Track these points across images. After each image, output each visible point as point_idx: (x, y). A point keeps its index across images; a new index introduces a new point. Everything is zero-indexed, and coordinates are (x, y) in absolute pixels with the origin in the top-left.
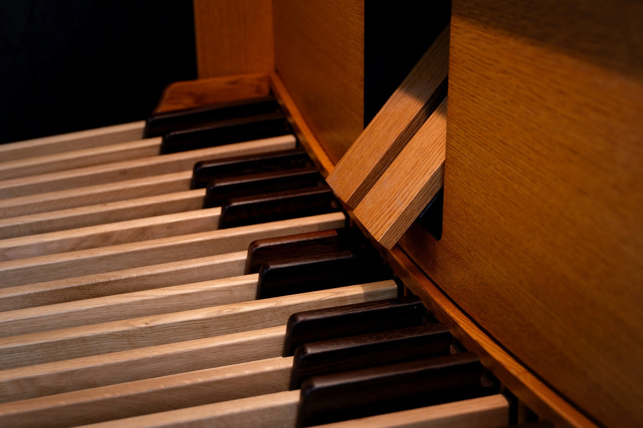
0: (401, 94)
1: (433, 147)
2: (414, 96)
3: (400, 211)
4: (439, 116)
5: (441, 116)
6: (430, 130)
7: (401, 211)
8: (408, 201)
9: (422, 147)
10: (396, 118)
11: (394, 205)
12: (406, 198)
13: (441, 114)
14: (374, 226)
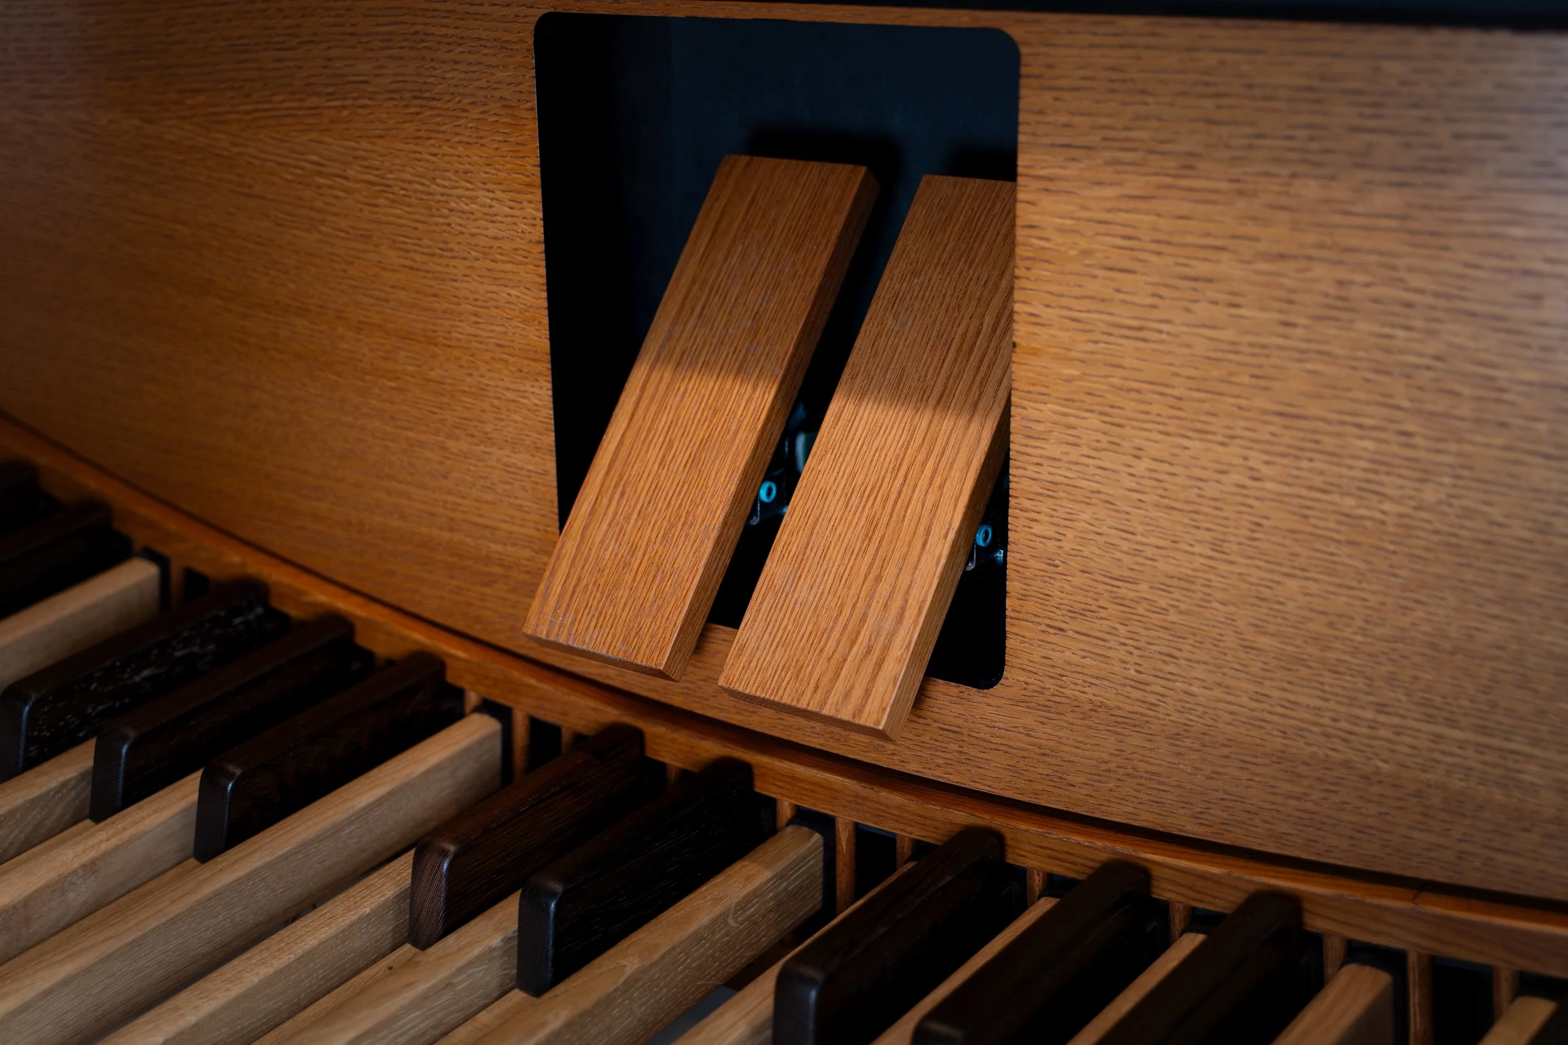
0: (667, 376)
1: (902, 479)
2: (723, 373)
3: (907, 642)
4: (864, 404)
5: (872, 399)
6: (856, 438)
7: (910, 642)
8: (915, 612)
9: (860, 482)
10: (694, 433)
11: (868, 634)
12: (903, 609)
13: (866, 399)
14: (836, 698)
